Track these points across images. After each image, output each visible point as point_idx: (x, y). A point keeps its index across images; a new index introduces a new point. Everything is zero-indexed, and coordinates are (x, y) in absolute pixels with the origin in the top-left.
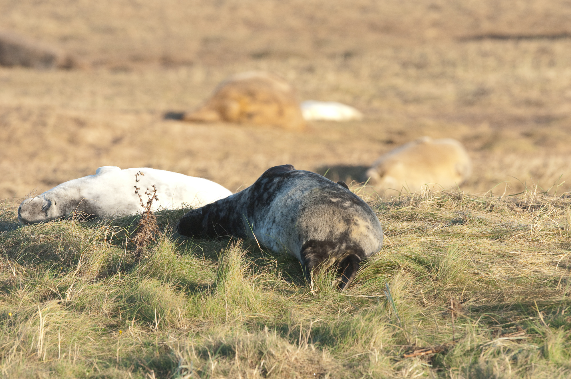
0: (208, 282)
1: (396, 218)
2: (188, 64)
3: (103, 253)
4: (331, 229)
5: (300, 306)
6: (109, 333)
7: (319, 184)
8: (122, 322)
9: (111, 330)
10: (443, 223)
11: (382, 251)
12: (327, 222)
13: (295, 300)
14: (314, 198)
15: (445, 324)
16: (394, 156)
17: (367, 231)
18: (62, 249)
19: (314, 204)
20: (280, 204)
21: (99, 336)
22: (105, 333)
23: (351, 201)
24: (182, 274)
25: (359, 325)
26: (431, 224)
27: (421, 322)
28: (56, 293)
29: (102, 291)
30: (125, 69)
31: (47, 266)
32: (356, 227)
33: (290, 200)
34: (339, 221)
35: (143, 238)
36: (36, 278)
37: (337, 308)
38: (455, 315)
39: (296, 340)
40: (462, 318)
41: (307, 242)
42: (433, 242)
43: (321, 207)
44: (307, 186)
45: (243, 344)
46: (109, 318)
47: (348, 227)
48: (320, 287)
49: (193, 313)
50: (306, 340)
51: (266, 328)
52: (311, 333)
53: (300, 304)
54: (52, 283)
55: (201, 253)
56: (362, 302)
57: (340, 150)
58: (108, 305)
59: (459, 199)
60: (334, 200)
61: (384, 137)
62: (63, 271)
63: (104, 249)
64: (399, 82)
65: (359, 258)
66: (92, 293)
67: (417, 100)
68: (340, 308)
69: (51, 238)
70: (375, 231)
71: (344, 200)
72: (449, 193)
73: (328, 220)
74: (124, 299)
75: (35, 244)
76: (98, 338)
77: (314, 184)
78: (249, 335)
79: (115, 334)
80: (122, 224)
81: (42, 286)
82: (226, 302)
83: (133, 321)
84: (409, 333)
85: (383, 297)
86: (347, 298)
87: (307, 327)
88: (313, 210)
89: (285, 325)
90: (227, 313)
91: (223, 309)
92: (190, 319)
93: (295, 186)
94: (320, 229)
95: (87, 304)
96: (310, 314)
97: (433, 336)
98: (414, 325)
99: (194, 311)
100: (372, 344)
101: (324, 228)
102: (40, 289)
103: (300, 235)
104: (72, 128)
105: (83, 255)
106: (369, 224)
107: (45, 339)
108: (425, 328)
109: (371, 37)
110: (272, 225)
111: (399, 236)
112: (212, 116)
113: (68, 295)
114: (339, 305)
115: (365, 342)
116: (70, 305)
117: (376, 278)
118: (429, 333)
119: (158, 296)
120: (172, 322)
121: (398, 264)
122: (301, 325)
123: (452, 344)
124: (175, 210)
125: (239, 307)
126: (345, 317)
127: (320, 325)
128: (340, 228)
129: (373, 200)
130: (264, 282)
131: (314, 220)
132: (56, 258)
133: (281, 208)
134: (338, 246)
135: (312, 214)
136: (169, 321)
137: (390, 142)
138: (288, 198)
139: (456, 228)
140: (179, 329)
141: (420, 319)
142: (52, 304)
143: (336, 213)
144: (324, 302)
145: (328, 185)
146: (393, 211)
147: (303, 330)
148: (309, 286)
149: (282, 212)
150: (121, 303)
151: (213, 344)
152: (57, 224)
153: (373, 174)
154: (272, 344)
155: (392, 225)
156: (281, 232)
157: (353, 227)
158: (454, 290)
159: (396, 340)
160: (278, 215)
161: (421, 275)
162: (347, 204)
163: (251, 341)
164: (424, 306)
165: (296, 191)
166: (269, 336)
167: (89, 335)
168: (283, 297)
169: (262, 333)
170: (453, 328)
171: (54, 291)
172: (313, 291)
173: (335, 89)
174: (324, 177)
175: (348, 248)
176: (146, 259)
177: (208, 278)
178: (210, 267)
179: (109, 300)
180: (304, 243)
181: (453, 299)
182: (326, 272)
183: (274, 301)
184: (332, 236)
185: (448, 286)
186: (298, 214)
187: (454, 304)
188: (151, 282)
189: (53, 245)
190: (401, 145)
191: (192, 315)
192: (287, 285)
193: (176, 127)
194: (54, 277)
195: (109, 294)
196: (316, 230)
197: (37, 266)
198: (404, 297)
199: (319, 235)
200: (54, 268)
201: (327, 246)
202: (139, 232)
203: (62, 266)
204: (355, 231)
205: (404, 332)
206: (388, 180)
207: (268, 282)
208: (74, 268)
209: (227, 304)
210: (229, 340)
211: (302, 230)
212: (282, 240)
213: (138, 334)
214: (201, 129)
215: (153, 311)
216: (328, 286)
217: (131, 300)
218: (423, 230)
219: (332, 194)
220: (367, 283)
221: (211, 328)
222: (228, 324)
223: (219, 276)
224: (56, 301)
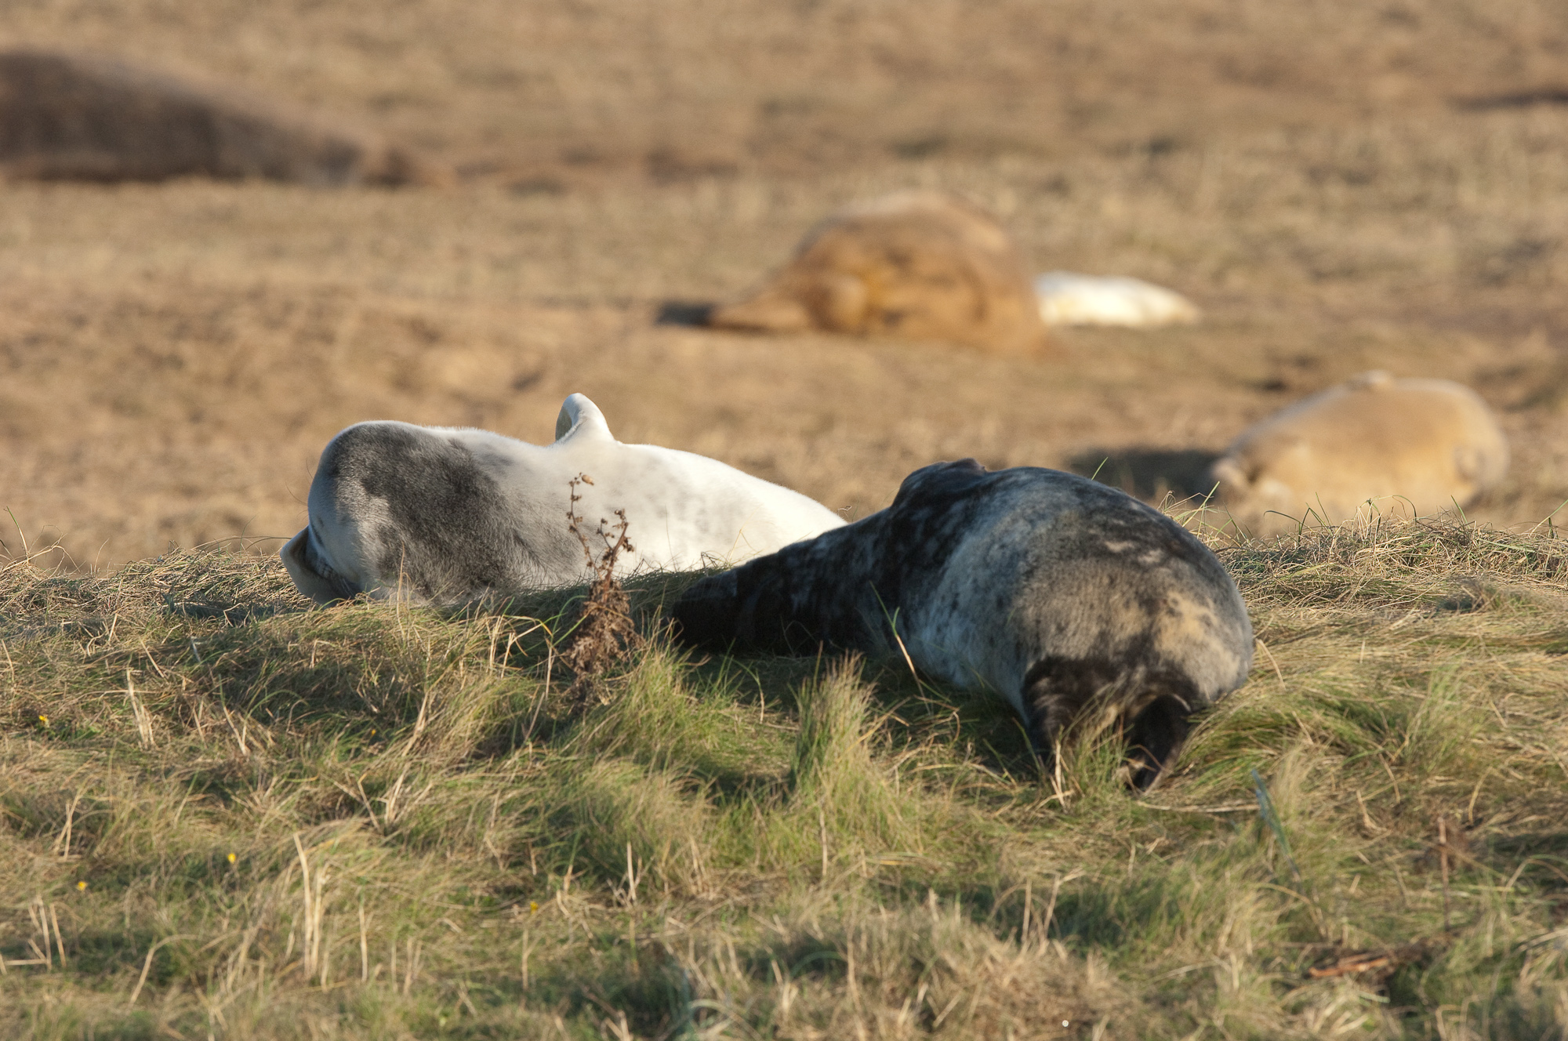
0: (774, 767)
1: (1288, 594)
2: (720, 170)
3: (487, 689)
4: (1104, 626)
5: (1026, 837)
6: (503, 909)
7: (1078, 500)
8: (537, 880)
9: (506, 903)
10: (1419, 607)
11: (1250, 686)
12: (1092, 607)
13: (1011, 821)
14: (1059, 543)
15: (1423, 886)
16: (1286, 425)
17: (1202, 631)
18: (375, 679)
19: (1061, 558)
20: (972, 559)
21: (476, 917)
22: (491, 908)
23: (1162, 548)
24: (701, 748)
25: (1187, 888)
26: (1386, 611)
27: (1357, 879)
28: (358, 799)
29: (481, 793)
30: (550, 187)
31: (334, 726)
32: (1174, 619)
33: (996, 546)
34: (1127, 605)
35: (593, 652)
36: (304, 760)
37: (1127, 840)
38: (1451, 863)
39: (1014, 930)
40: (1468, 868)
41: (1038, 664)
42: (1390, 661)
43: (1078, 568)
44: (1043, 506)
45: (870, 937)
46: (501, 868)
47: (1149, 620)
48: (1080, 783)
49: (733, 856)
50: (1043, 928)
51: (933, 897)
52: (1056, 911)
53: (1025, 831)
54: (347, 771)
55: (755, 690)
56: (1196, 825)
57: (1139, 408)
58: (500, 834)
59: (1463, 543)
60: (1116, 547)
61: (1260, 371)
62: (374, 740)
63: (487, 681)
64: (1302, 221)
65: (1184, 703)
66: (455, 799)
67: (1349, 272)
68: (1137, 841)
69: (343, 649)
70: (1227, 630)
71: (1144, 546)
72: (1434, 525)
73: (1096, 603)
74: (542, 817)
75: (299, 665)
76: (470, 922)
77: (1064, 500)
78: (885, 915)
79: (520, 913)
80: (536, 610)
81: (318, 780)
82: (822, 823)
83: (568, 878)
84: (1325, 910)
85: (1254, 812)
86: (1156, 814)
87: (1045, 894)
88: (1055, 574)
89: (984, 887)
90: (825, 854)
91: (813, 843)
92: (722, 872)
93: (1013, 508)
94: (1072, 627)
95: (442, 830)
96: (1052, 859)
97: (1392, 919)
98: (1337, 889)
99: (734, 850)
100: (1223, 940)
101: (1085, 624)
102: (315, 790)
103: (1018, 645)
104: (405, 346)
105: (429, 696)
106: (1210, 611)
107: (325, 926)
108: (1370, 896)
109: (1226, 98)
110: (950, 616)
111: (1296, 643)
112: (790, 315)
113: (390, 804)
114: (1132, 833)
115: (1204, 935)
116: (396, 834)
117: (1235, 759)
118: (1380, 910)
119: (635, 809)
120: (675, 879)
121: (1294, 721)
122: (1028, 888)
123: (1442, 940)
124: (682, 573)
125: (857, 838)
126: (1148, 865)
127: (1081, 889)
128: (1129, 622)
129: (1228, 545)
130: (926, 771)
131: (1056, 603)
132: (357, 705)
133: (974, 568)
134: (1123, 674)
135: (1051, 585)
136: (665, 877)
137: (1275, 386)
138: (993, 542)
139: (1456, 623)
140: (693, 898)
141: (1354, 873)
142: (347, 828)
143: (1118, 581)
144: (1093, 825)
145: (1102, 503)
146: (1281, 575)
147: (1033, 901)
148: (1048, 780)
149: (975, 581)
150: (537, 827)
151: (787, 940)
152: (361, 612)
153: (1230, 472)
154: (948, 941)
155: (1277, 616)
156: (971, 633)
157: (1165, 620)
158: (1446, 793)
159: (1290, 929)
160: (965, 588)
161: (1357, 752)
162: (1152, 557)
163: (890, 932)
164: (1366, 837)
165: (1014, 521)
166: (940, 918)
167: (447, 914)
168: (980, 812)
169: (920, 909)
170: (1445, 896)
171: (352, 794)
172: (1060, 796)
173: (1126, 240)
174: (1092, 482)
175: (1152, 677)
176: (603, 706)
177: (774, 759)
178: (779, 730)
179: (501, 818)
180: (1030, 665)
181: (1447, 816)
182: (1095, 742)
183: (956, 823)
184: (1107, 645)
185: (1435, 781)
186: (1015, 585)
187: (1448, 832)
188: (617, 770)
189: (349, 669)
190: (1306, 394)
191: (728, 860)
192: (988, 779)
193: (689, 344)
194: (351, 755)
195: (501, 802)
196: (1061, 630)
197: (306, 727)
198: (1311, 813)
199: (1070, 644)
200: (354, 731)
201: (1093, 672)
202: (582, 635)
203: (375, 727)
204: (1171, 631)
205: (1311, 909)
206: (1269, 487)
207: (939, 770)
208: (407, 731)
209: (824, 832)
210: (830, 929)
211: (1024, 629)
212: (973, 655)
213: (581, 914)
214: (758, 349)
215: (622, 849)
216: (1103, 782)
217: (562, 818)
218: (1364, 627)
219: (1111, 529)
220: (1209, 774)
221: (783, 896)
222: (827, 886)
223: (803, 753)
224: (356, 821)
